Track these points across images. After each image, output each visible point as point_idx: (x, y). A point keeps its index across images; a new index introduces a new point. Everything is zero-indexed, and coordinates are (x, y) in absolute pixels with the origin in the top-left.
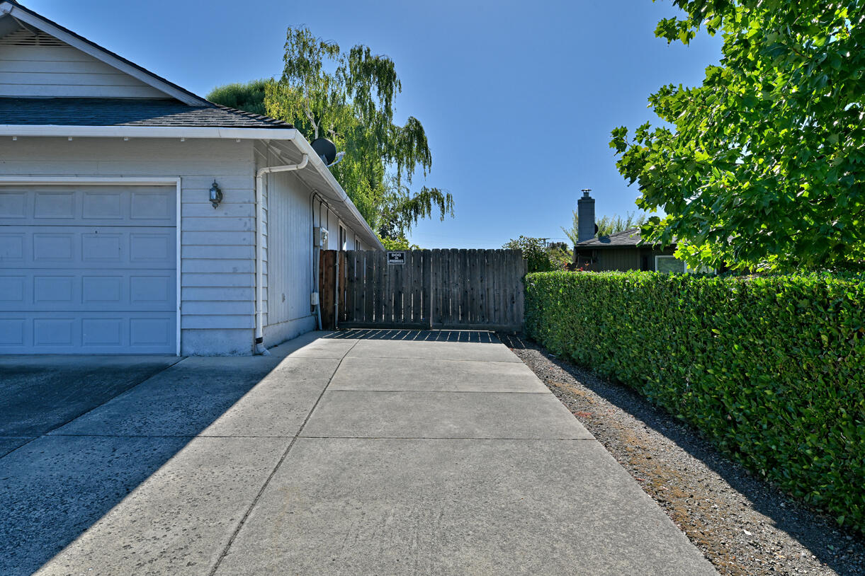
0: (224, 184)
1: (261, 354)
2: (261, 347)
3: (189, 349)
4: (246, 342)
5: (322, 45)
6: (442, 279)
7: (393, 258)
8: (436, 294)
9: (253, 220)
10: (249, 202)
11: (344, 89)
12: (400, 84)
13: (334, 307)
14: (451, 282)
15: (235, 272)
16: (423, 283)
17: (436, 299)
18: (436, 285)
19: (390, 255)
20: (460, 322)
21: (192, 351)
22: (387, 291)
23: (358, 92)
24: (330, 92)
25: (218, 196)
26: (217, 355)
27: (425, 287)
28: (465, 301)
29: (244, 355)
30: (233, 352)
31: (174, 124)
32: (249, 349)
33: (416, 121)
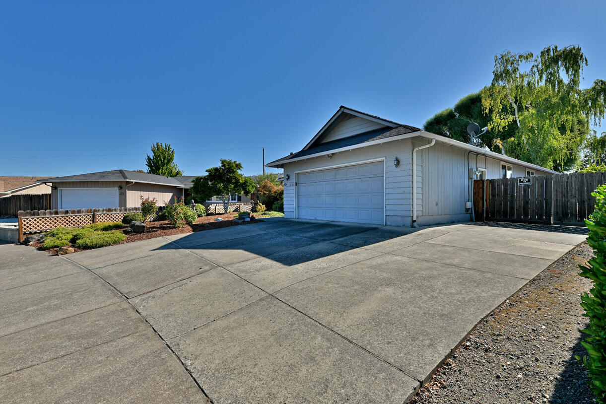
0: (400, 157)
1: (415, 227)
2: (415, 224)
3: (388, 223)
4: (409, 221)
5: (521, 57)
6: (562, 193)
7: (522, 182)
8: (557, 203)
9: (411, 171)
10: (410, 164)
11: (537, 77)
12: (586, 60)
13: (483, 210)
14: (569, 195)
15: (404, 193)
16: (545, 196)
17: (557, 206)
18: (557, 197)
19: (520, 180)
20: (578, 221)
21: (389, 224)
22: (518, 202)
23: (547, 77)
24: (526, 82)
25: (398, 162)
26: (398, 226)
27: (547, 198)
28: (583, 208)
29: (407, 227)
30: (404, 226)
31: (380, 138)
32: (409, 225)
33: (602, 81)
